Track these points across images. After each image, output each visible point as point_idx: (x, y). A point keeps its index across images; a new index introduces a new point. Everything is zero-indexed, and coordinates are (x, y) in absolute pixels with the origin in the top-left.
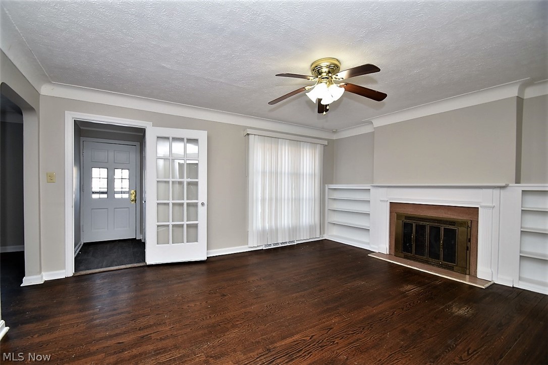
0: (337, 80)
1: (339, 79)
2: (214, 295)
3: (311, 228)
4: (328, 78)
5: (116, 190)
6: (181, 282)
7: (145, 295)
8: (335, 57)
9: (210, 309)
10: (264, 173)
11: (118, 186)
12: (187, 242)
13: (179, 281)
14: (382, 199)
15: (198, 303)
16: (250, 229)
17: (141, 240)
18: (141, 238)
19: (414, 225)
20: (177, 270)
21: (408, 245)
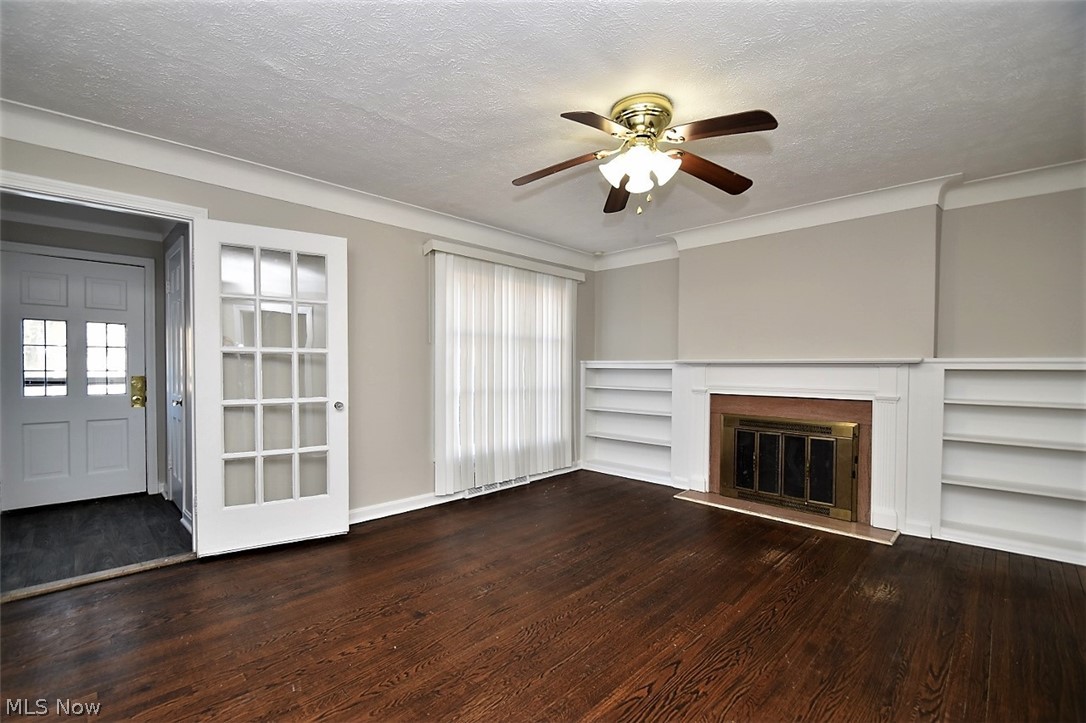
0: (672, 142)
1: (677, 140)
2: (396, 618)
3: (557, 449)
4: (649, 137)
5: (90, 375)
6: (301, 595)
7: (220, 638)
8: (663, 92)
9: (399, 654)
10: (466, 335)
11: (95, 365)
12: (301, 496)
13: (297, 592)
14: (695, 388)
15: (365, 643)
16: (438, 458)
17: (161, 494)
18: (162, 490)
19: (757, 436)
20: (282, 564)
21: (745, 472)
